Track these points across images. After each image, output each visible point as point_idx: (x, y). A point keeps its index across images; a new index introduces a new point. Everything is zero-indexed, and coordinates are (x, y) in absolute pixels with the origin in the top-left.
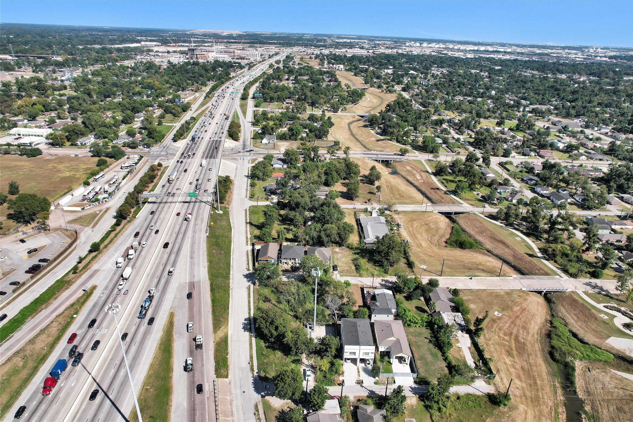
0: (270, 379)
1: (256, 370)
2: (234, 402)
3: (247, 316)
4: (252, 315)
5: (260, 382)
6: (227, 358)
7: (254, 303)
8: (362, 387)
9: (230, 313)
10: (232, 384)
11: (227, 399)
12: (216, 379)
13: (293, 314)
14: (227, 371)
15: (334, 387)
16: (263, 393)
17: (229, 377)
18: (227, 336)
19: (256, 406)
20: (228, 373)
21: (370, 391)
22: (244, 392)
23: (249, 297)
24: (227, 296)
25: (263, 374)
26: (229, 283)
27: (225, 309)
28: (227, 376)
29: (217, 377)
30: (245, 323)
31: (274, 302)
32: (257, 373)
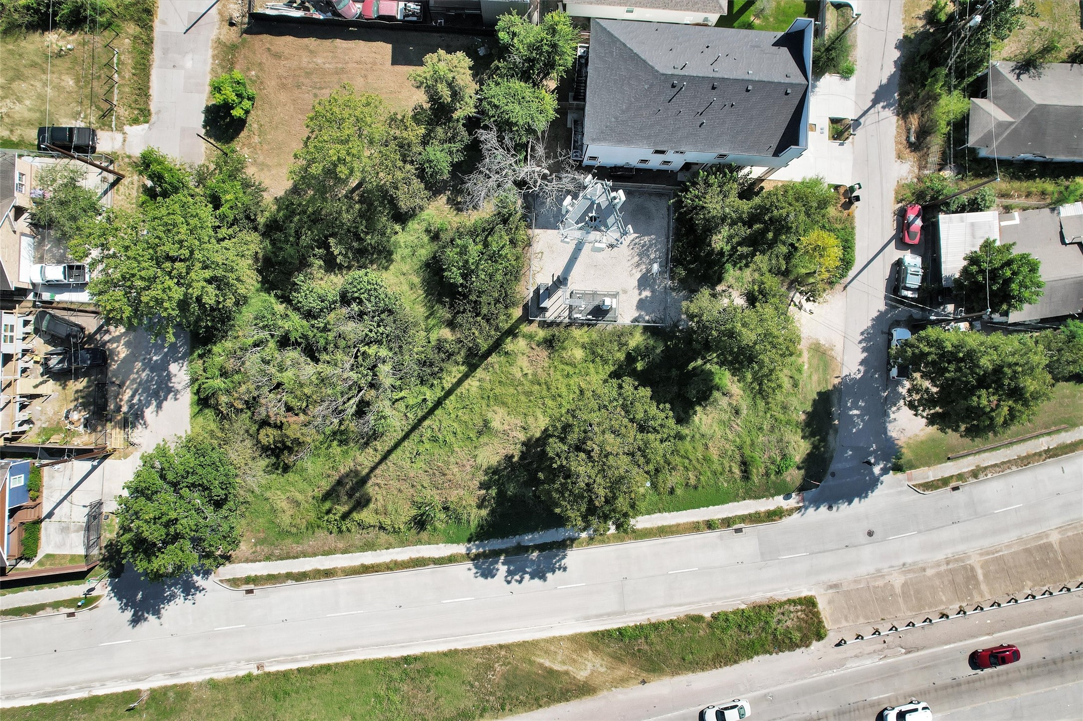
0: (815, 447)
1: (778, 502)
2: (909, 560)
3: (465, 571)
4: (460, 549)
5: (829, 481)
6: (715, 617)
7: (369, 546)
8: (857, 123)
9: (444, 648)
10: (834, 578)
11: (905, 585)
12: (833, 637)
13: (455, 371)
14: (781, 604)
15: (858, 223)
16: (877, 470)
17: (804, 594)
18: (595, 634)
19: (929, 486)
20: (790, 602)
21: (875, 102)
22: (870, 534)
23: (328, 574)
24: (322, 680)
25: (794, 476)
26: (213, 684)
27: (426, 672)
28: (810, 603)
29: (820, 637)
30: (510, 573)
31: (365, 459)
32: (788, 497)
